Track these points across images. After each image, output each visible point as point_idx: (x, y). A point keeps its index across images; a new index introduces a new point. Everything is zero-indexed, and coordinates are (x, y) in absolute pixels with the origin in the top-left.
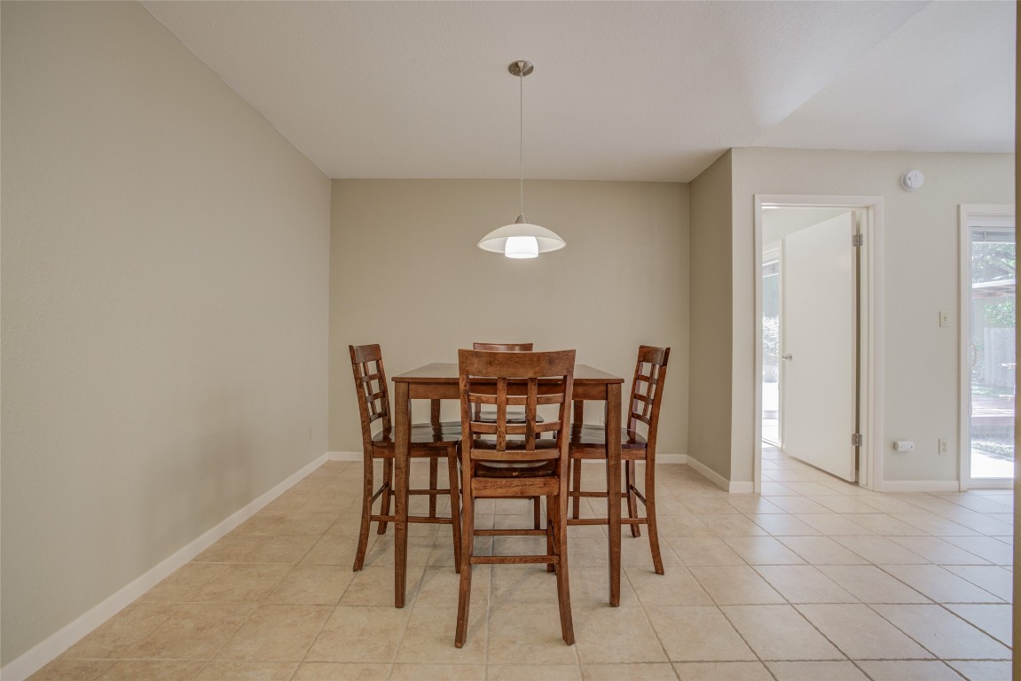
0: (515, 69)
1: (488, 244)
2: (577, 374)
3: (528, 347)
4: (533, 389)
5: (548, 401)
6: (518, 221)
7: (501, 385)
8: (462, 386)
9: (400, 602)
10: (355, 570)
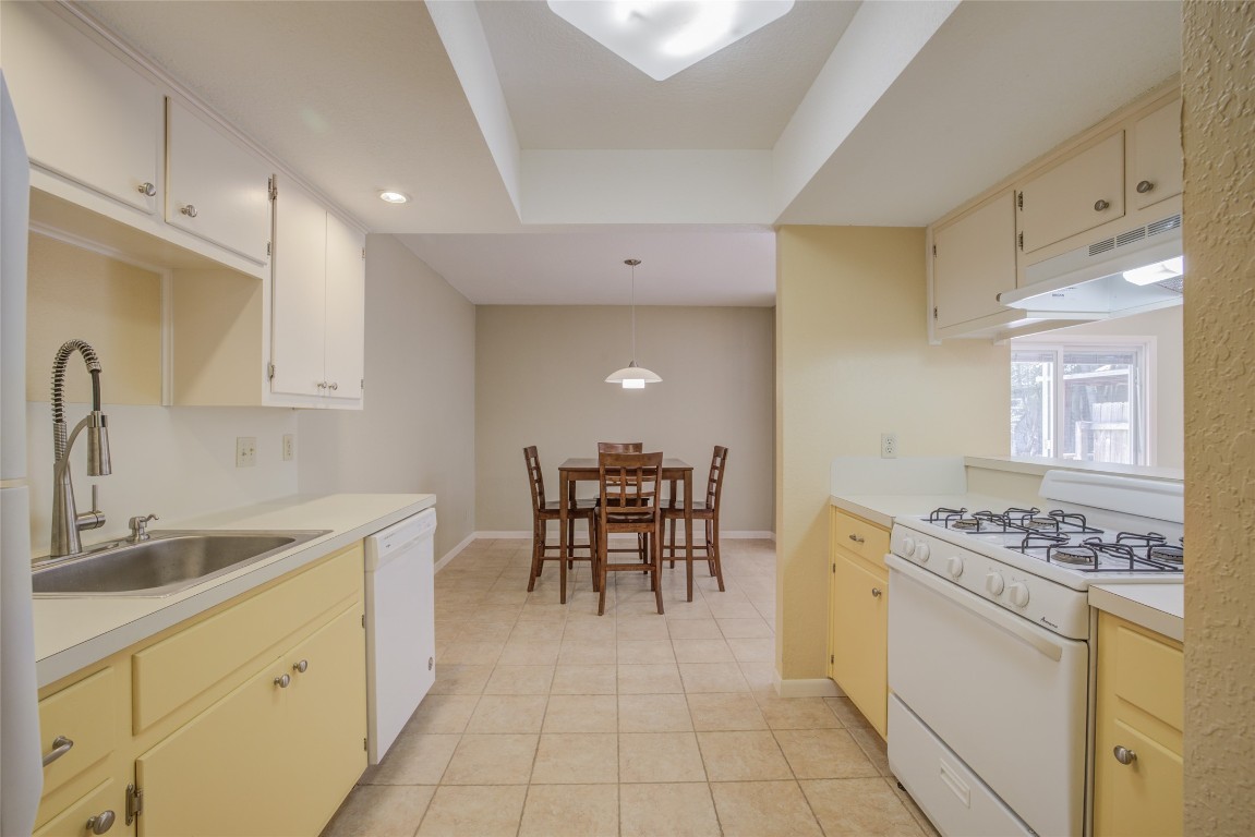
0: (629, 262)
1: (611, 379)
2: (664, 465)
3: (638, 447)
4: (640, 474)
5: (648, 480)
6: (631, 365)
7: (623, 471)
8: (601, 472)
9: (563, 601)
10: (529, 591)
